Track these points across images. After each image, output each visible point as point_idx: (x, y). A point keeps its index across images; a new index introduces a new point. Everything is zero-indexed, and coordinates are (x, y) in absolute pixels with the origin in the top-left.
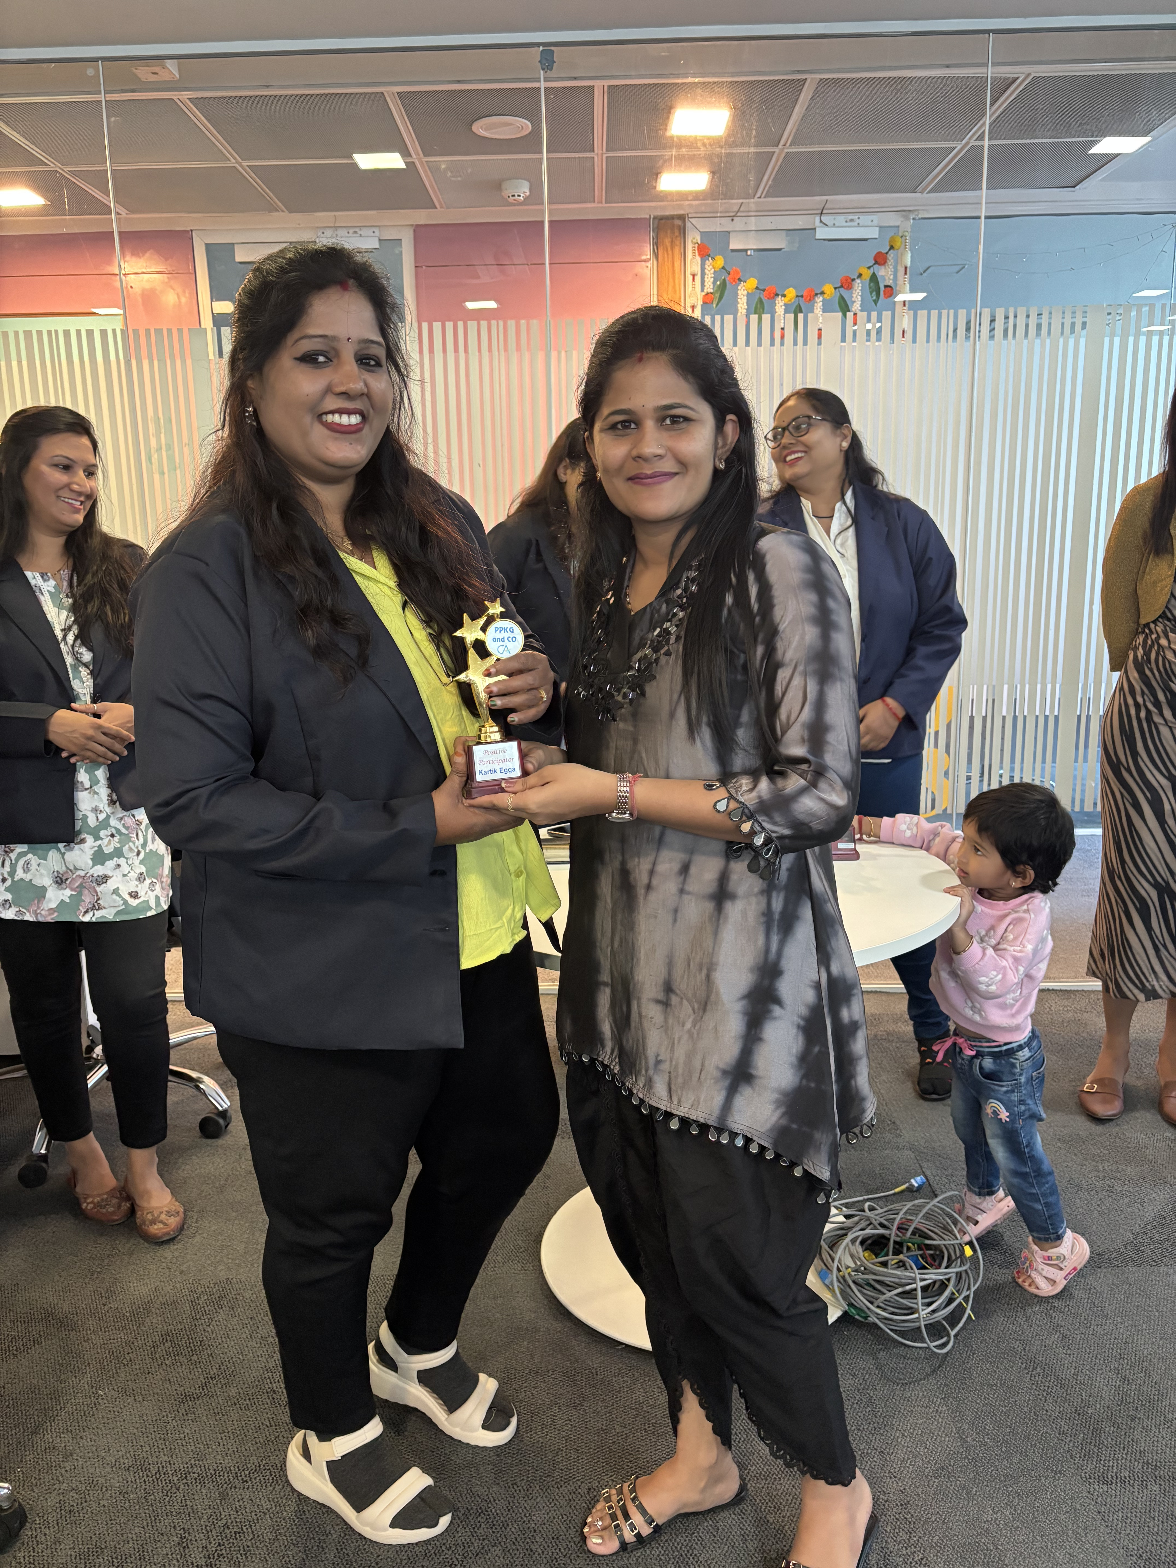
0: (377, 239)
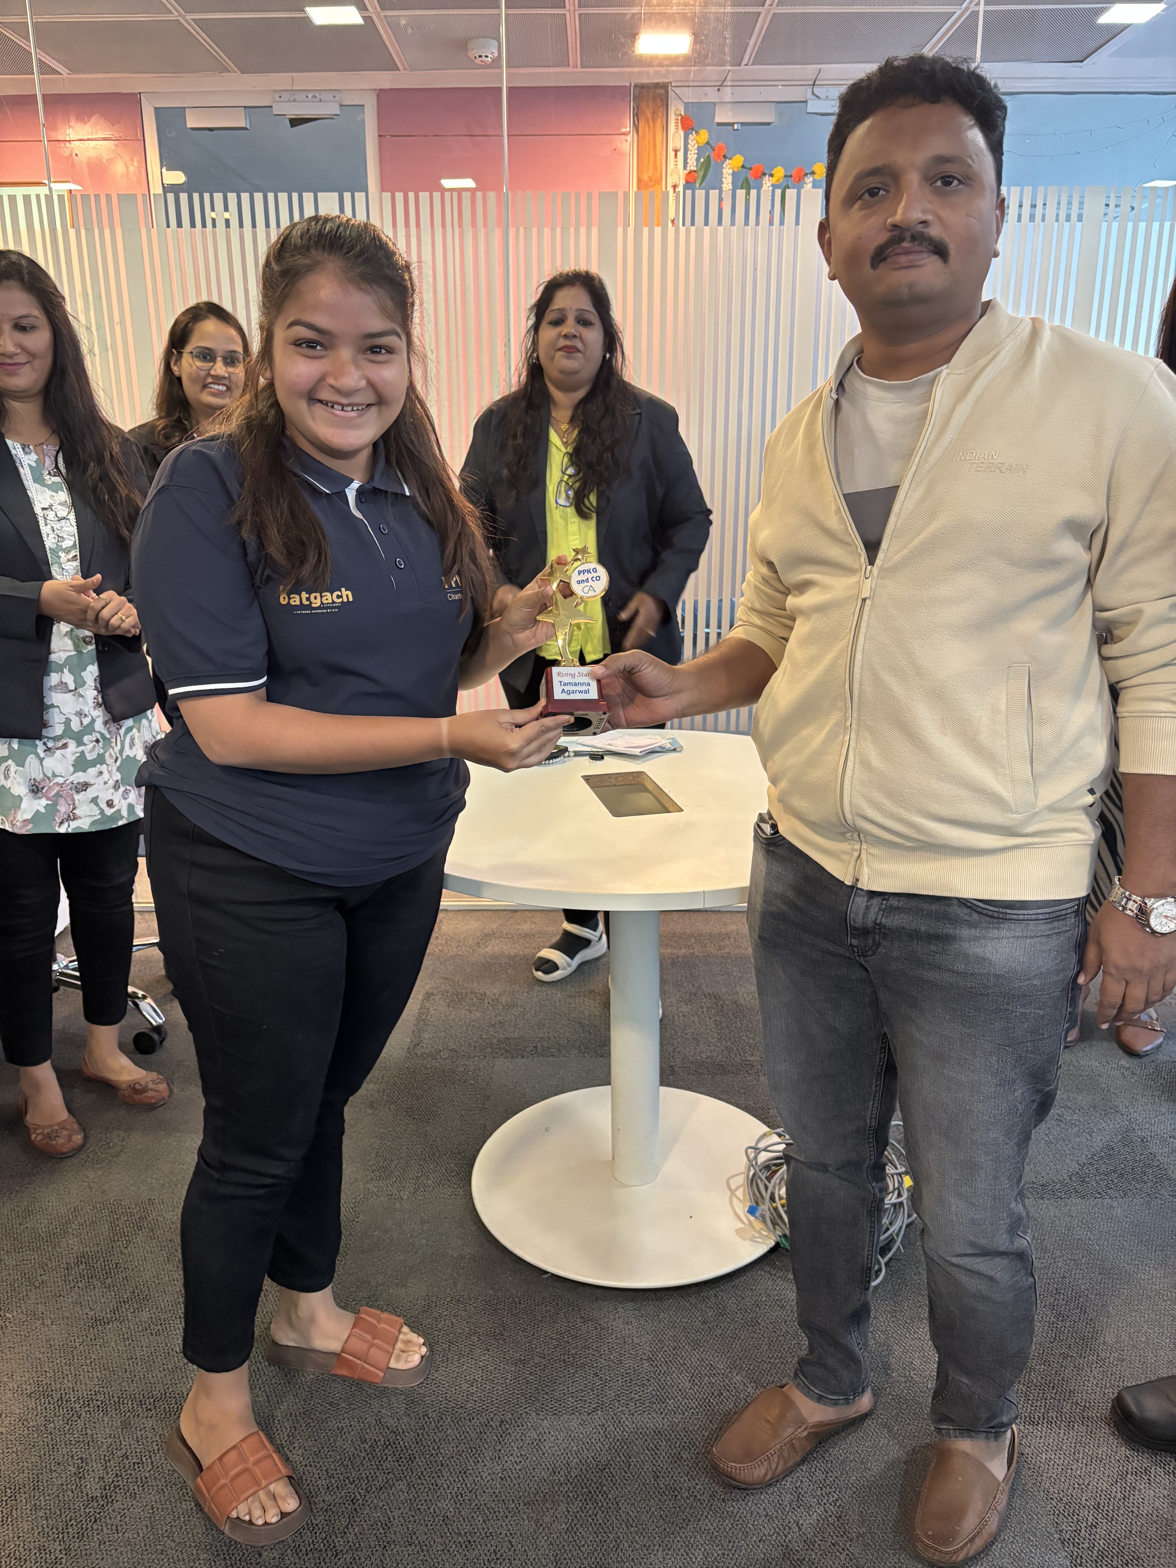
0: (338, 104)
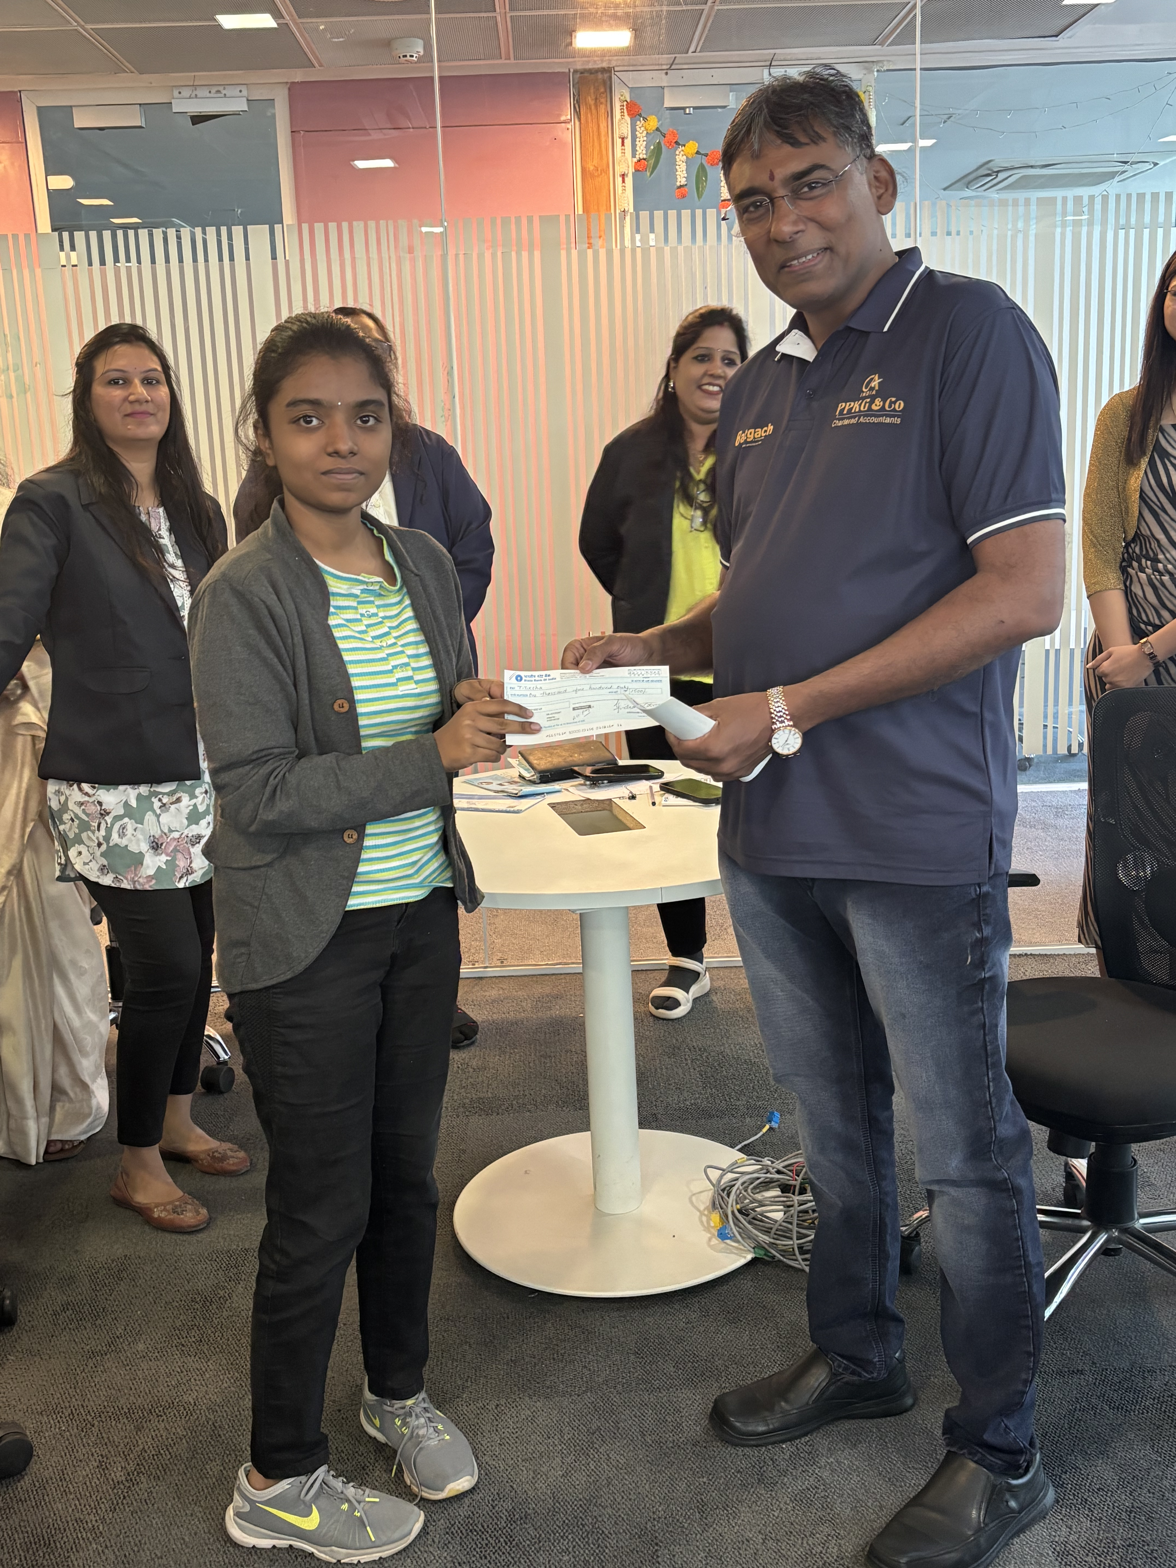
0: (245, 99)
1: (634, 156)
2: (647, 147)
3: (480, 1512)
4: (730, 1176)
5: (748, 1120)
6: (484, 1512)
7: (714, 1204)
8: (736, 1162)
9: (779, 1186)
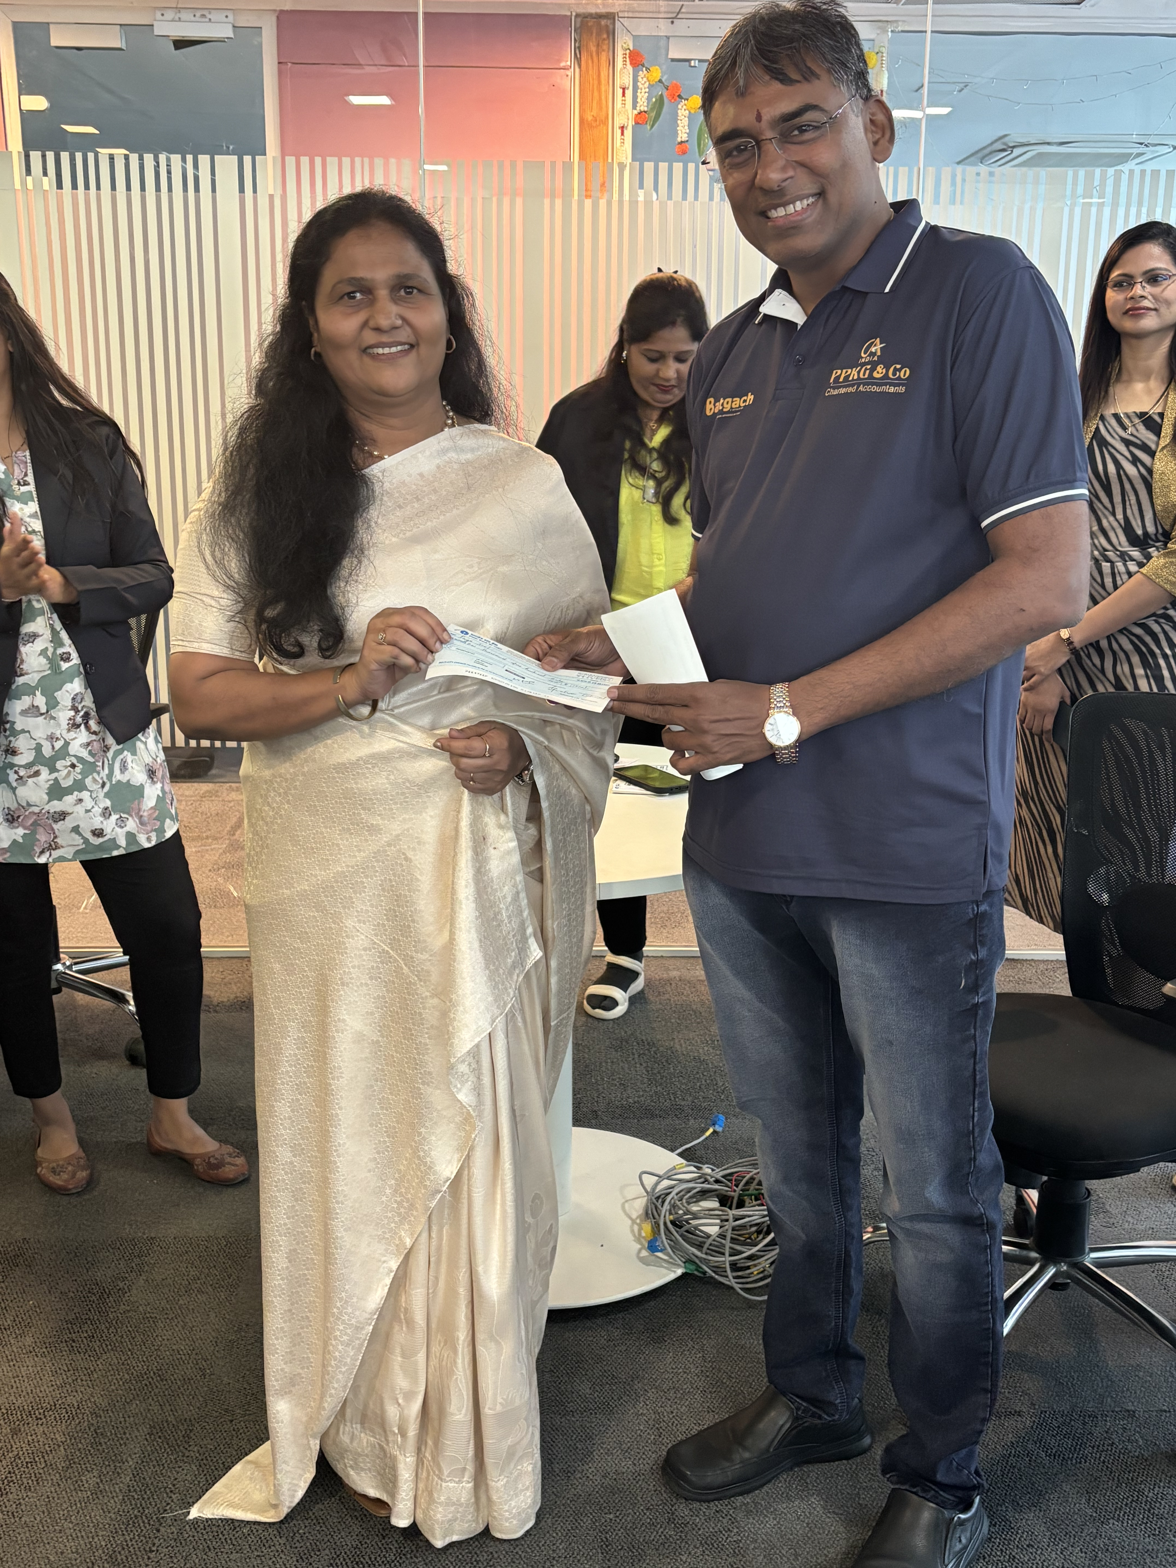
0: (231, 26)
1: (634, 107)
2: (649, 99)
3: (368, 1542)
4: (666, 1183)
5: (692, 1121)
6: (373, 1543)
7: (647, 1214)
8: (674, 1168)
9: (718, 1196)
